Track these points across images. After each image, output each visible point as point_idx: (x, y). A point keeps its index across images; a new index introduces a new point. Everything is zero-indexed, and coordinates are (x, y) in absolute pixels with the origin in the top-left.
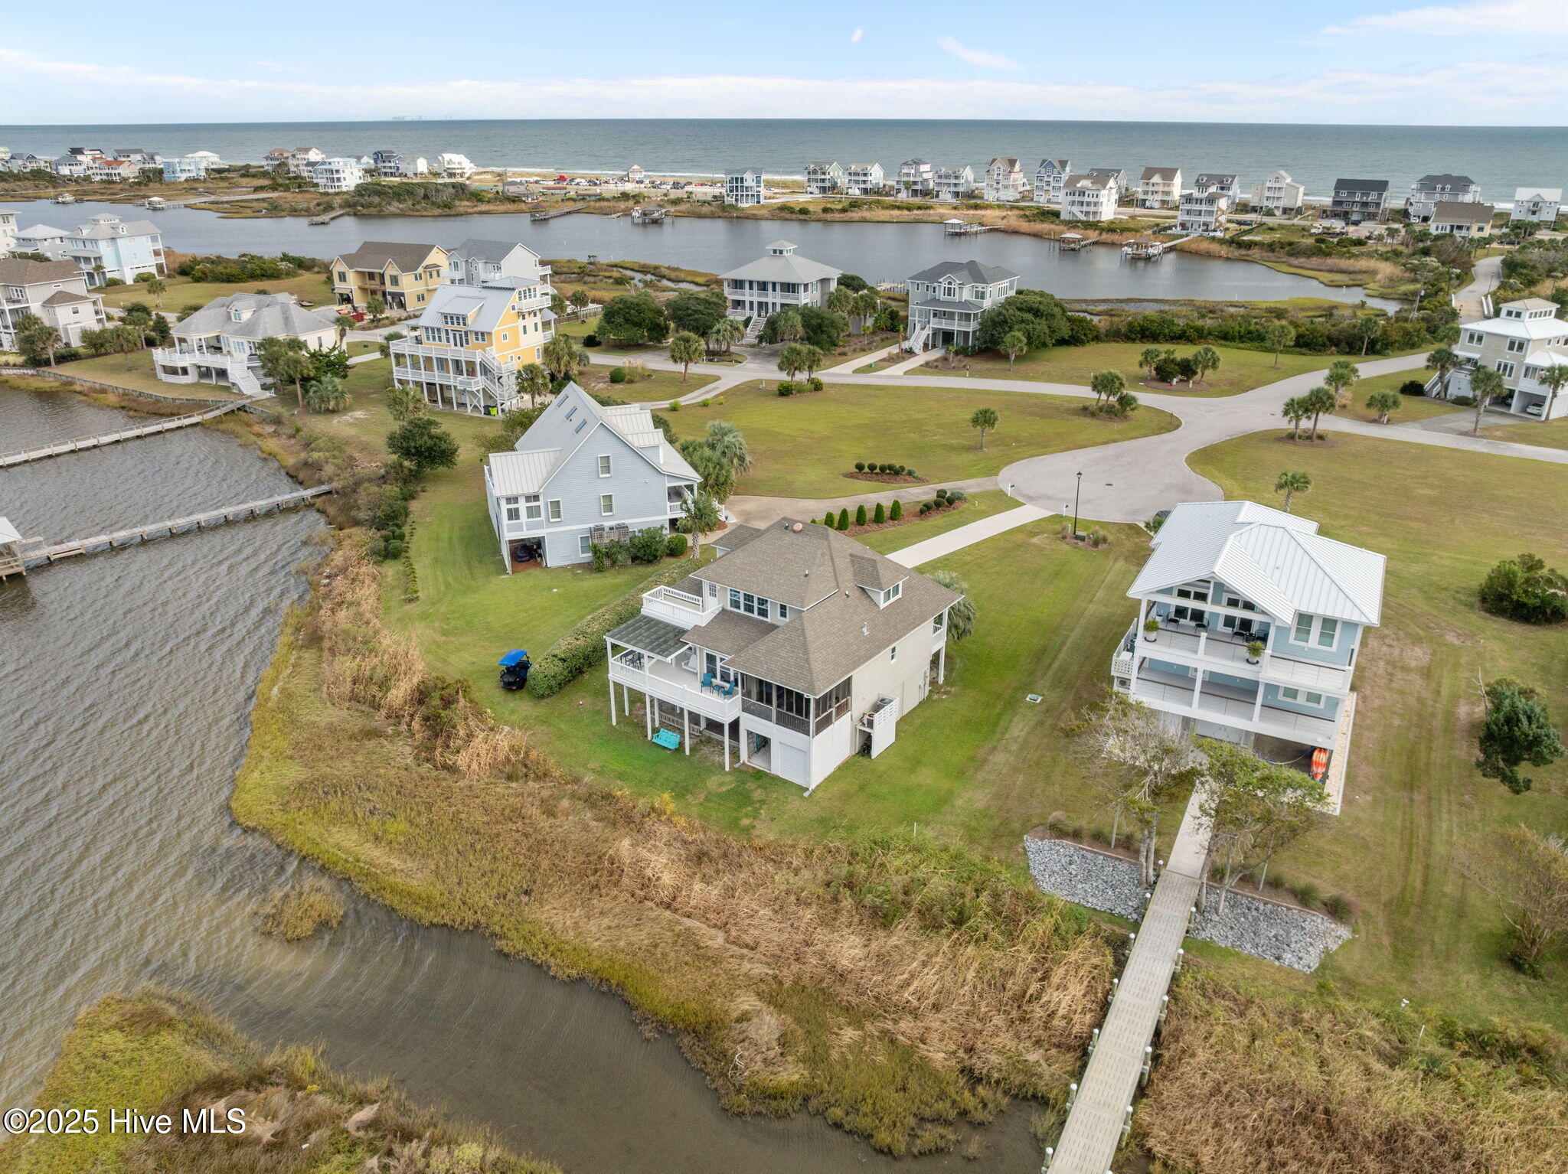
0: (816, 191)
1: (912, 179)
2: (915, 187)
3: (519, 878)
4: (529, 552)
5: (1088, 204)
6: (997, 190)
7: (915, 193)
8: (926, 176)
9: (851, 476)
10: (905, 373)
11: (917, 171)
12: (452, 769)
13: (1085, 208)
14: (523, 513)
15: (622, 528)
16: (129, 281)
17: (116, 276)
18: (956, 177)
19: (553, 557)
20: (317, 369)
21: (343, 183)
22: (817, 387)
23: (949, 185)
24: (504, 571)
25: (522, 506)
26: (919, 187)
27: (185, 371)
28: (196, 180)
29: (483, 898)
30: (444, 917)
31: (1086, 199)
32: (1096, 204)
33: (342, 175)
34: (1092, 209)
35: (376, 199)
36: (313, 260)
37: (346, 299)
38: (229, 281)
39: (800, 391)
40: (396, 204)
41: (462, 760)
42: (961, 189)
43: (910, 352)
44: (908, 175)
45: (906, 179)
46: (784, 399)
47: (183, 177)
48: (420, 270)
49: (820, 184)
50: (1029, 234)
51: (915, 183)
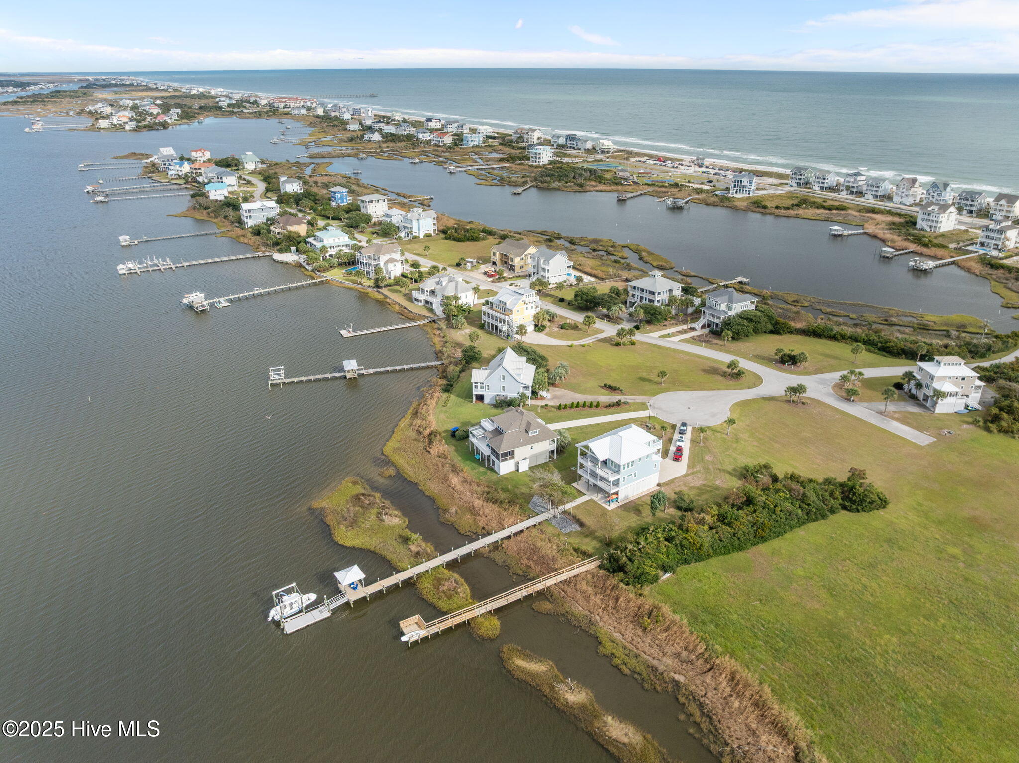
0: (794, 185)
1: (851, 184)
2: (852, 189)
3: (430, 477)
4: (481, 398)
5: (933, 221)
6: (902, 197)
7: (852, 193)
8: (861, 183)
9: (602, 387)
10: (680, 341)
11: (855, 179)
12: (429, 452)
13: (930, 224)
14: (479, 387)
15: (506, 397)
16: (422, 237)
17: (417, 234)
18: (878, 187)
19: (487, 400)
20: (458, 312)
21: (542, 160)
22: (633, 344)
23: (872, 191)
24: (472, 402)
25: (479, 385)
26: (855, 189)
27: (421, 301)
28: (477, 146)
29: (421, 478)
30: (412, 480)
31: (931, 218)
32: (937, 222)
33: (541, 156)
34: (934, 224)
35: (548, 179)
36: (495, 232)
37: (494, 263)
38: (458, 241)
39: (624, 345)
40: (557, 183)
41: (431, 450)
42: (879, 194)
43: (693, 329)
44: (849, 182)
45: (848, 184)
46: (616, 347)
47: (472, 144)
48: (523, 256)
49: (797, 181)
50: (880, 239)
51: (853, 187)
